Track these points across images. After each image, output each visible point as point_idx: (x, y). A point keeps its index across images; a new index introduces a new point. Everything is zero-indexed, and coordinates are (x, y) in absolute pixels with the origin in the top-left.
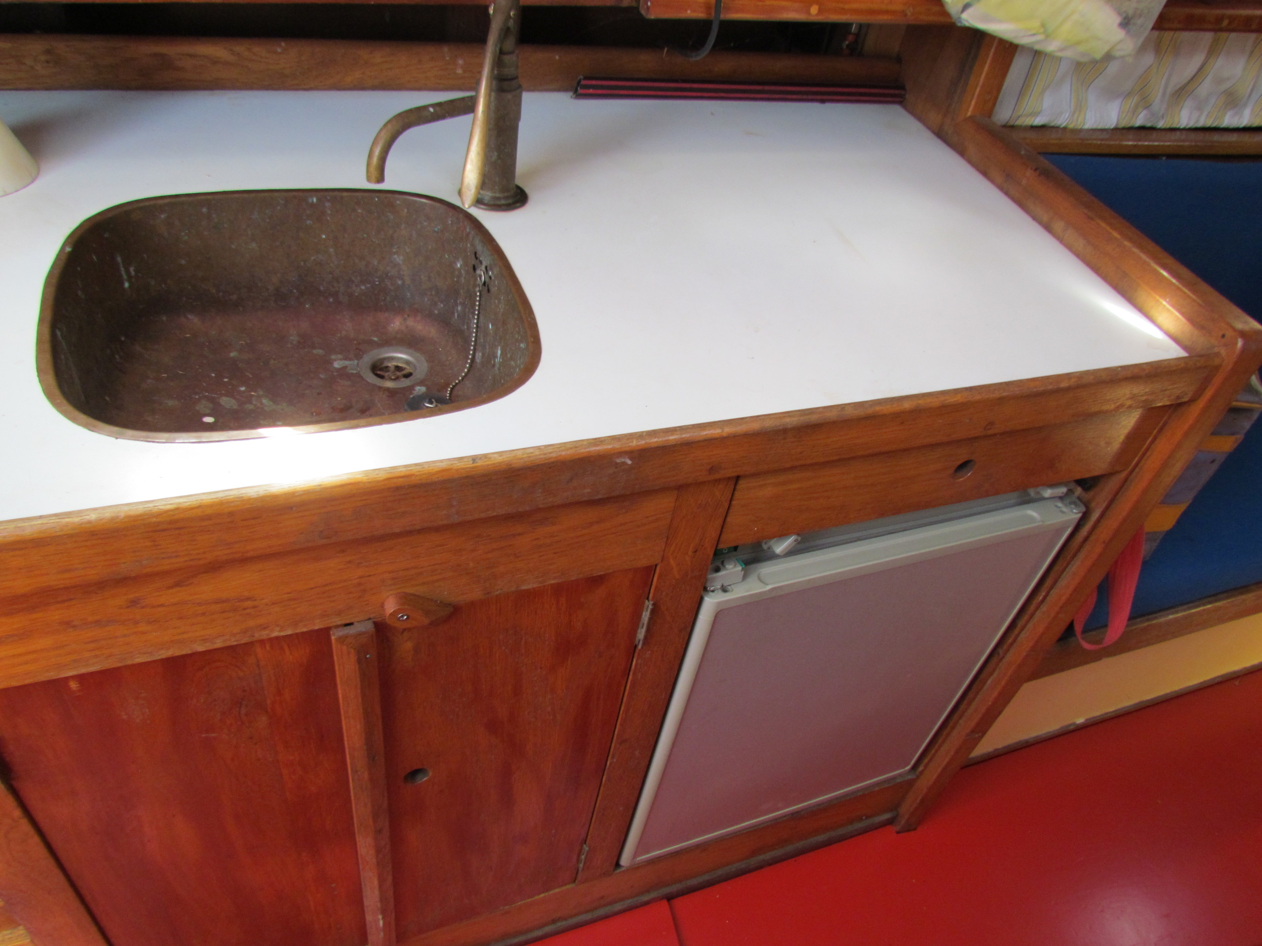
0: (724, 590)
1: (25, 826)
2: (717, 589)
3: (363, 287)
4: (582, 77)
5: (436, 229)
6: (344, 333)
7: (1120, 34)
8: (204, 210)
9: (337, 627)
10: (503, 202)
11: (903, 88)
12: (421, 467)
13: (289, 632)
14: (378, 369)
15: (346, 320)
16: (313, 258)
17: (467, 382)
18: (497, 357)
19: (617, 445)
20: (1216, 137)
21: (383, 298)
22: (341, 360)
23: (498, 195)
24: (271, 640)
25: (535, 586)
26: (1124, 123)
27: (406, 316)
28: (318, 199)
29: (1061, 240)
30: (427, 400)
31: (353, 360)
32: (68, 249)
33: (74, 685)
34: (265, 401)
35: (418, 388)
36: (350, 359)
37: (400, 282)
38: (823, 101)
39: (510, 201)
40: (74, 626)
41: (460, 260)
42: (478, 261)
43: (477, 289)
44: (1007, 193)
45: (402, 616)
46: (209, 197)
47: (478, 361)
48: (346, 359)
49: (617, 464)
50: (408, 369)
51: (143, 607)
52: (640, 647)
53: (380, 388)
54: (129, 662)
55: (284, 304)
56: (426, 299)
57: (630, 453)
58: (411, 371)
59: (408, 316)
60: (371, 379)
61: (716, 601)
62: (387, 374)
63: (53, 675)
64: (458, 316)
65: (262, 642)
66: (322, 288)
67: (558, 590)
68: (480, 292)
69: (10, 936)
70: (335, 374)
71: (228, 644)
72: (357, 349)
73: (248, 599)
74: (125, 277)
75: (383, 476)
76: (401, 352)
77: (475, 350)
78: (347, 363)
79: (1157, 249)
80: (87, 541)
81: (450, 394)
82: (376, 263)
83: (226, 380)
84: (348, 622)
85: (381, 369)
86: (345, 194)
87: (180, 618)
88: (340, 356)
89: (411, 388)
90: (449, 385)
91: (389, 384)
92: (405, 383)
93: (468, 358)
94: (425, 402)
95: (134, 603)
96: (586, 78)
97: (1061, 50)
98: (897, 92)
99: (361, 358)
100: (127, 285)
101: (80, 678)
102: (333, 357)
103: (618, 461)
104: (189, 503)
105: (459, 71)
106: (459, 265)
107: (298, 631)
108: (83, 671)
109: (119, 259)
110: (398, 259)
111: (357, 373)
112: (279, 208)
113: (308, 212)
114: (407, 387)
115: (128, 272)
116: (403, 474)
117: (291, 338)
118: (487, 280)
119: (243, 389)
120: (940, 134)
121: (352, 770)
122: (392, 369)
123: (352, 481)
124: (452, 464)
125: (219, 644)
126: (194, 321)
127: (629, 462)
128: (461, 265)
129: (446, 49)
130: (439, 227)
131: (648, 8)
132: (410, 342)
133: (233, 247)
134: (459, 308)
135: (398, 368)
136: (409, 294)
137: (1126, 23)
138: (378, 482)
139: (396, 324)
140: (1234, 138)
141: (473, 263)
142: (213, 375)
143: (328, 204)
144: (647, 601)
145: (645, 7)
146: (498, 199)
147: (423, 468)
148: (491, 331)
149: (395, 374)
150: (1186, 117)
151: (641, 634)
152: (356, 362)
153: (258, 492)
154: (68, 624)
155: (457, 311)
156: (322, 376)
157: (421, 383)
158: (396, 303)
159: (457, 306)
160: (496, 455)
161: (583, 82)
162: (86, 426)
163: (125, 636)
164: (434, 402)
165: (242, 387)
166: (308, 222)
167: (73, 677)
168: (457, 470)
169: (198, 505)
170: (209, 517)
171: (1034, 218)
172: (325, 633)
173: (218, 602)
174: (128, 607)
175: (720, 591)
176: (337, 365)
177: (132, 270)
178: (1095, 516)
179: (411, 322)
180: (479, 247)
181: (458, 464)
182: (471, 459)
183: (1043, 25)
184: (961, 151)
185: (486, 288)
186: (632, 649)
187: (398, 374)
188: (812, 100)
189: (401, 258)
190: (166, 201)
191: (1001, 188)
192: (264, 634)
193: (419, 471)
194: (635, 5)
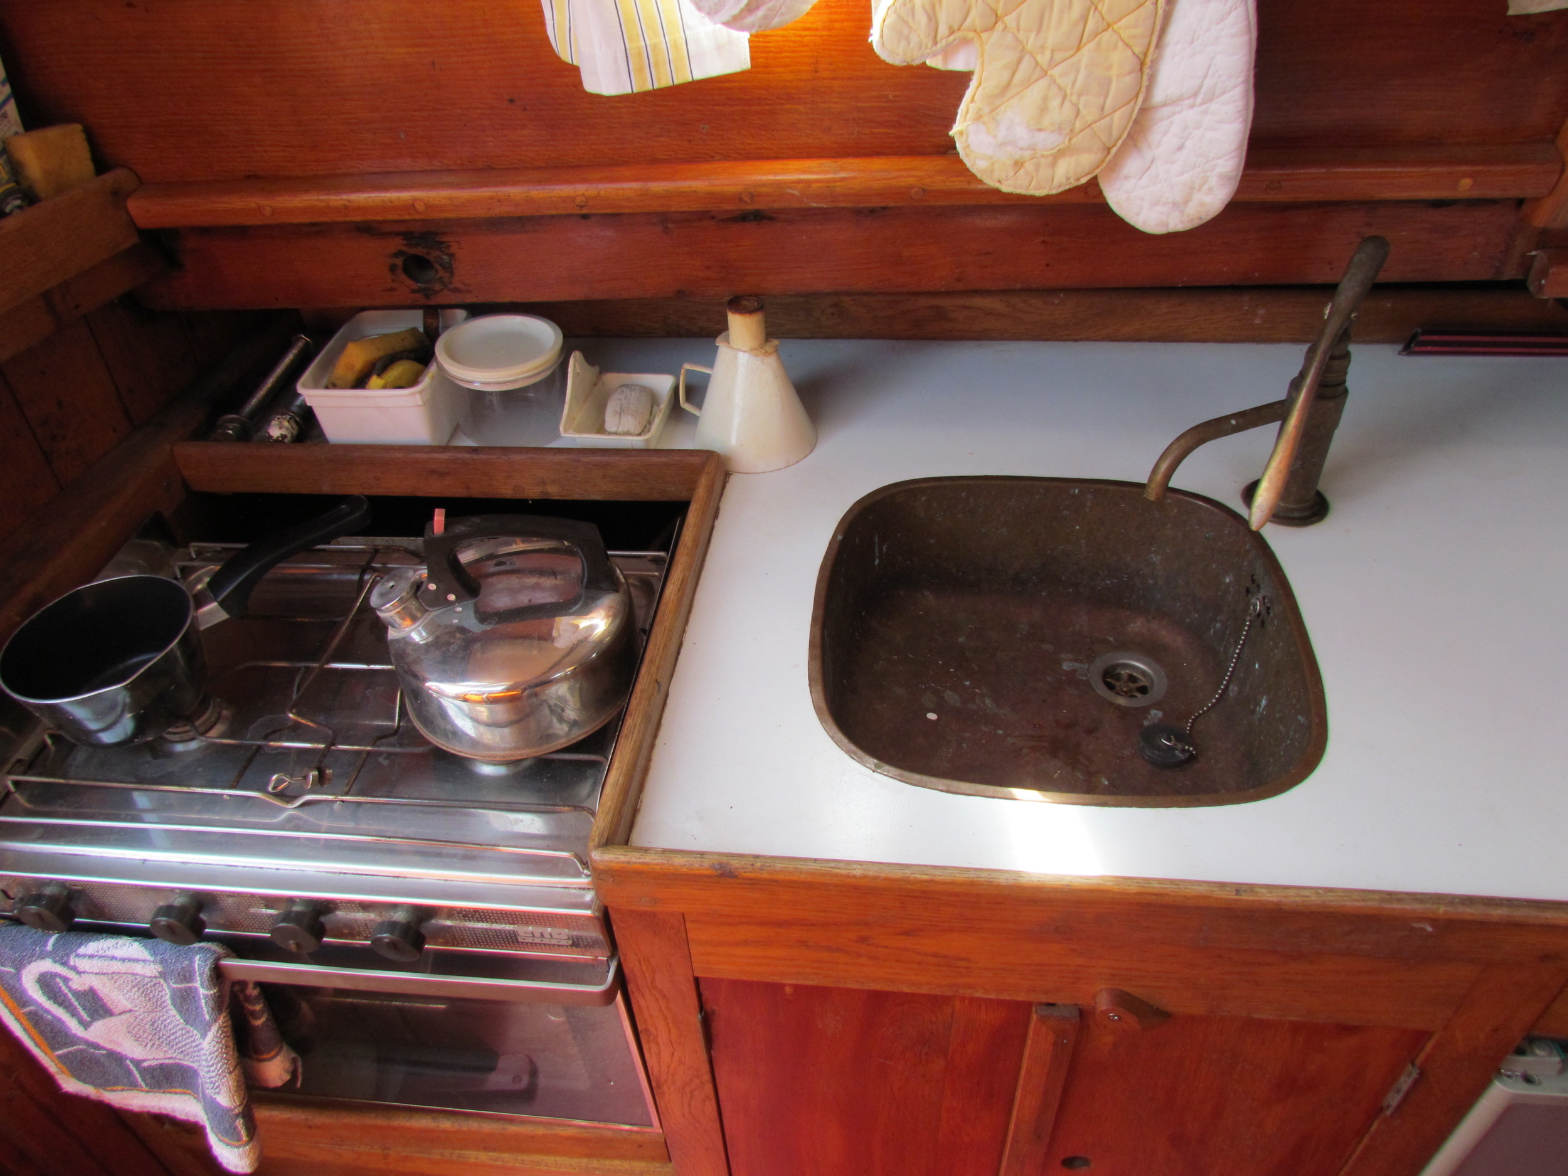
0: (1528, 1079)
1: (709, 1087)
2: (1517, 1076)
3: (1108, 582)
4: (1419, 330)
5: (1207, 536)
6: (1077, 627)
8: (963, 494)
9: (1040, 1004)
10: (1297, 515)
12: (1177, 887)
13: (993, 996)
14: (1110, 676)
15: (1082, 613)
16: (1061, 548)
17: (1212, 715)
18: (1260, 706)
19: (1417, 907)
21: (1128, 595)
22: (1070, 660)
23: (1291, 506)
24: (972, 1000)
25: (1270, 1017)
27: (1150, 618)
28: (1080, 491)
30: (1165, 736)
31: (1084, 663)
32: (840, 537)
33: (788, 990)
34: (988, 701)
35: (1153, 712)
36: (1080, 661)
37: (1151, 582)
39: (1307, 513)
40: (807, 946)
41: (1231, 575)
42: (1255, 585)
43: (1248, 618)
45: (1114, 1016)
46: (971, 482)
47: (1231, 695)
48: (1077, 660)
49: (1413, 928)
50: (1143, 682)
51: (869, 945)
52: (1388, 1113)
53: (1111, 704)
54: (841, 986)
55: (1020, 589)
56: (1178, 605)
57: (1434, 921)
58: (1146, 684)
59: (1153, 618)
60: (1102, 690)
61: (1511, 1091)
62: (1119, 684)
63: (776, 979)
64: (1215, 633)
65: (963, 998)
66: (1063, 578)
67: (1296, 1028)
68: (1251, 621)
69: (660, 1170)
70: (1063, 678)
71: (933, 992)
72: (1089, 649)
73: (964, 959)
74: (877, 554)
75: (1133, 888)
76: (1139, 661)
77: (1229, 682)
78: (1078, 665)
80: (848, 892)
81: (1191, 727)
82: (1128, 559)
83: (952, 670)
84: (1052, 1001)
85: (1112, 677)
86: (1111, 488)
87: (898, 961)
88: (1070, 656)
89: (1145, 710)
90: (1191, 714)
91: (1121, 701)
92: (1140, 701)
93: (1220, 688)
94: (1162, 737)
95: (862, 940)
96: (1425, 333)
99: (1093, 662)
100: (877, 562)
101: (796, 987)
102: (1063, 656)
103: (1415, 925)
104: (942, 877)
106: (1227, 580)
107: (1000, 997)
108: (801, 982)
109: (876, 539)
110: (1156, 559)
111: (1086, 680)
112: (1037, 496)
113: (1067, 503)
114: (1142, 707)
115: (881, 550)
116: (1155, 891)
117: (1021, 626)
118: (1264, 612)
119: (967, 683)
121: (1013, 1138)
122: (1125, 678)
123: (1102, 888)
124: (1212, 891)
125: (924, 990)
126: (929, 598)
127: (1430, 929)
128: (1231, 581)
129: (1246, 298)
130: (1212, 534)
131: (1541, 287)
132: (1151, 649)
133: (983, 530)
134: (1218, 625)
135: (1132, 679)
136: (1159, 596)
138: (1128, 894)
139: (1137, 626)
141: (1247, 585)
142: (940, 662)
143: (1089, 496)
144: (1410, 1065)
145: (1537, 283)
146: (1292, 510)
147: (1179, 888)
148: (1257, 672)
149: (1128, 686)
151: (1393, 1099)
152: (1087, 666)
153: (1007, 879)
154: (803, 943)
155: (1215, 628)
156: (1049, 679)
157: (1158, 705)
158: (1142, 603)
159: (1216, 623)
160: (1263, 890)
161: (1422, 338)
162: (848, 752)
163: (846, 964)
164: (1173, 739)
165: (967, 681)
166: (1065, 512)
167: (789, 985)
168: (1217, 899)
169: (950, 881)
170: (957, 895)
172: (1027, 1007)
173: (935, 955)
174: (857, 942)
175: (1520, 1080)
176: (1066, 666)
177: (885, 547)
179: (1154, 625)
180: (1259, 572)
181: (1218, 892)
182: (1234, 889)
185: (1260, 620)
186: (1378, 1110)
187: (1131, 685)
189: (1159, 557)
190: (931, 484)
192: (968, 993)
193: (1173, 892)
194: (1520, 277)
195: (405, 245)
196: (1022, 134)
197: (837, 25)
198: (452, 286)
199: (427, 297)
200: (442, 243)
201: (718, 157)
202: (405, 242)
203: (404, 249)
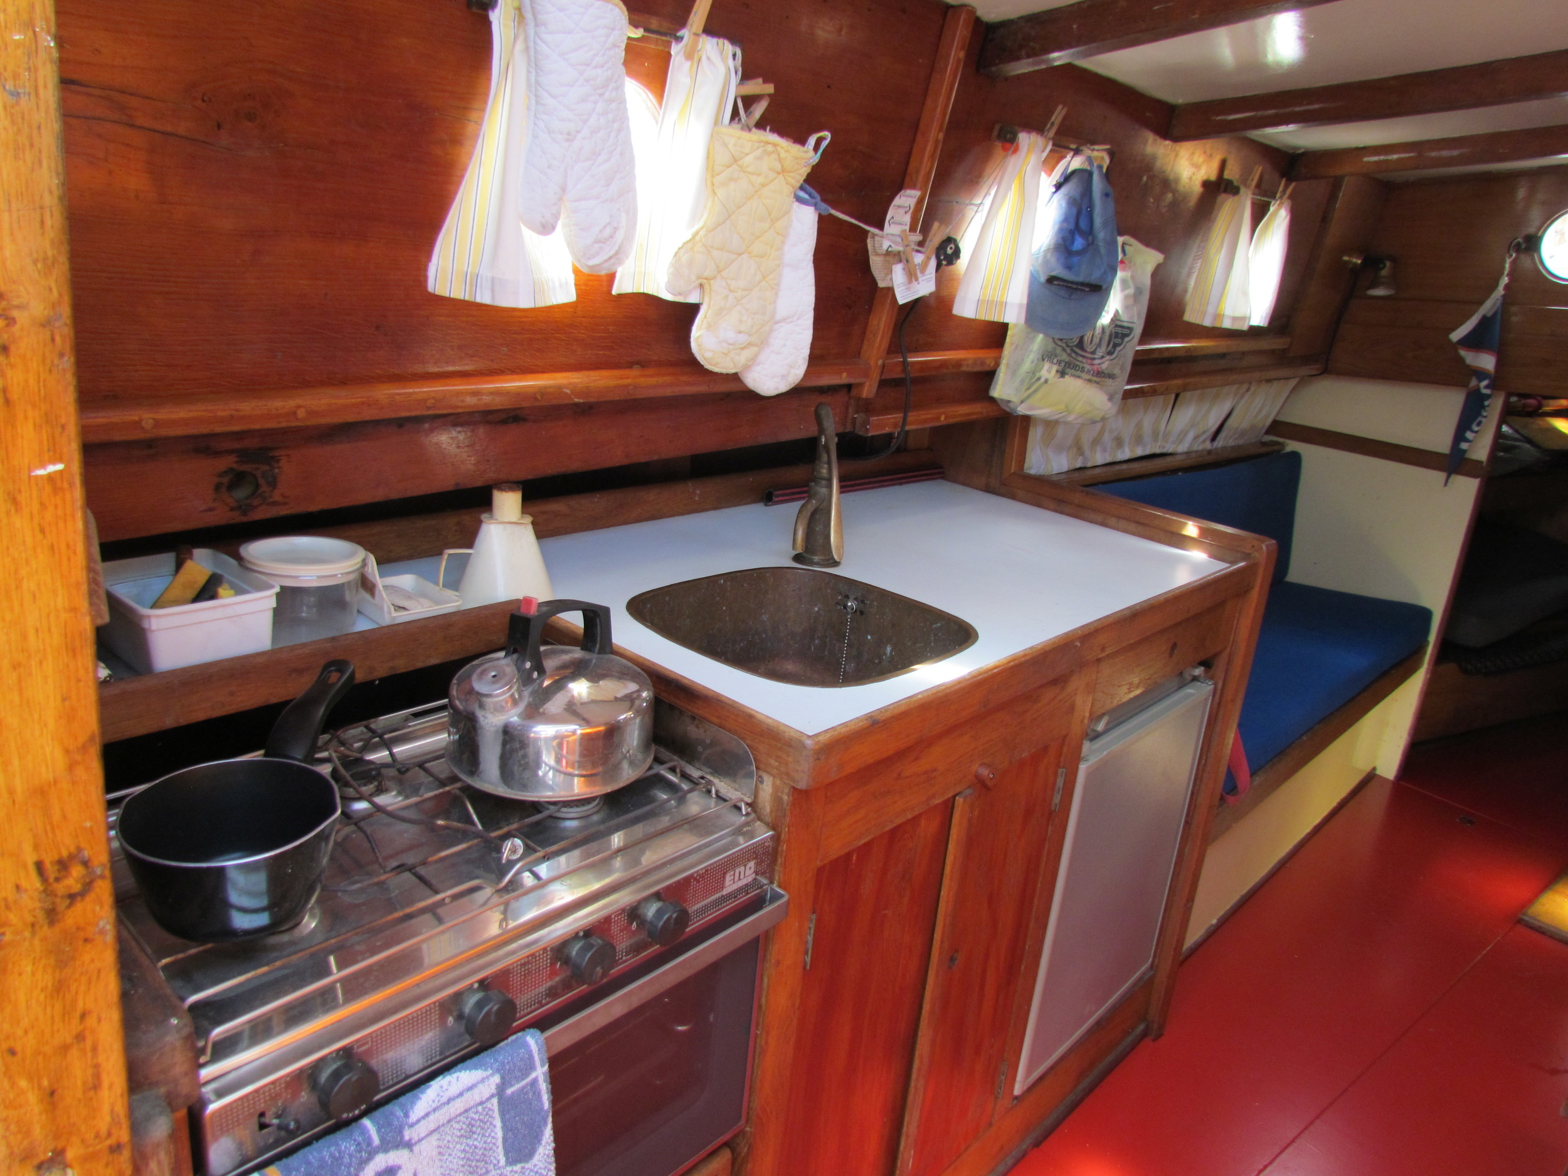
3: (742, 645)
4: (771, 490)
5: (794, 589)
7: (1109, 405)
9: (957, 794)
11: (942, 467)
20: (1117, 467)
21: (753, 651)
26: (1072, 467)
29: (1117, 529)
38: (901, 484)
42: (844, 598)
43: (848, 617)
44: (1062, 513)
64: (816, 648)
68: (851, 618)
79: (1185, 516)
96: (775, 490)
97: (1076, 419)
98: (940, 470)
105: (697, 499)
118: (860, 606)
120: (989, 489)
129: (690, 484)
130: (797, 587)
134: (817, 642)
136: (769, 644)
137: (1111, 398)
140: (1125, 466)
144: (1059, 769)
148: (871, 641)
150: (1099, 458)
151: (1058, 799)
155: (814, 644)
158: (760, 653)
159: (814, 641)
161: (775, 493)
171: (1091, 522)
178: (1220, 685)
183: (1067, 407)
184: (1013, 497)
185: (859, 613)
188: (894, 485)
189: (767, 616)
191: (1056, 511)
194: (852, 430)
195: (237, 462)
196: (731, 335)
197: (591, 283)
198: (271, 500)
199: (245, 514)
200: (273, 458)
201: (508, 372)
202: (238, 459)
203: (235, 466)
